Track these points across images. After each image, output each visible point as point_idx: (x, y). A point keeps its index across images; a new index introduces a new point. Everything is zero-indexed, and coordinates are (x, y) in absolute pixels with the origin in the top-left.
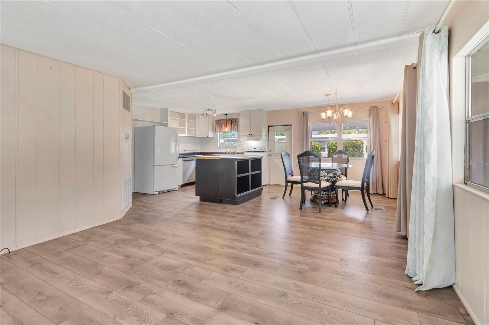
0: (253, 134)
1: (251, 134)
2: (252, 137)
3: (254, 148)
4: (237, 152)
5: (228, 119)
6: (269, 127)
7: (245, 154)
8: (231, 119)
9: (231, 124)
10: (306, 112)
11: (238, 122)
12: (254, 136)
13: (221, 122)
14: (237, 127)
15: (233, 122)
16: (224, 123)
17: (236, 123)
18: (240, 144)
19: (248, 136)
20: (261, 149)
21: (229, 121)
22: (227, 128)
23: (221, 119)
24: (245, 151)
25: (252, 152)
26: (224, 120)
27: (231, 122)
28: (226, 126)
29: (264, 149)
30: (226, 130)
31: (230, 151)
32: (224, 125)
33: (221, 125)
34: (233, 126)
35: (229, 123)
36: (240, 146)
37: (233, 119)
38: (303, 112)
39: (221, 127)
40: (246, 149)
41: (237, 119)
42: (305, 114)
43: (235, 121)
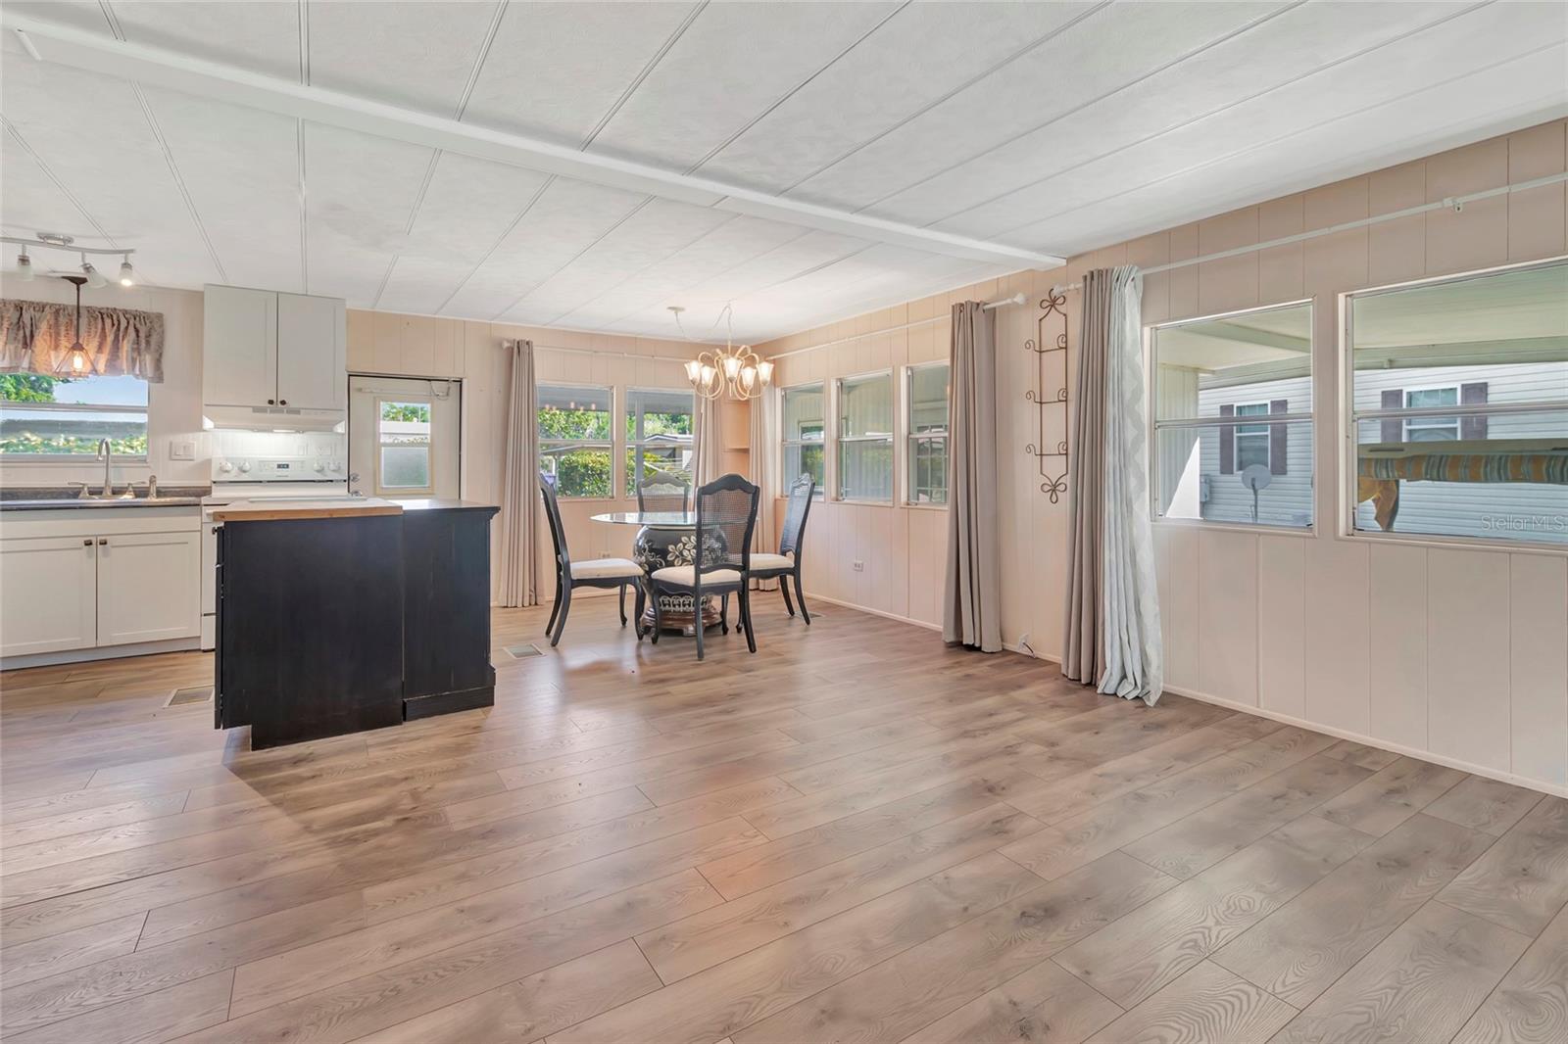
0: (292, 404)
1: (283, 403)
2: (285, 416)
3: (279, 466)
4: (161, 482)
5: (89, 309)
6: (350, 376)
7: (218, 493)
8: (115, 309)
9: (110, 338)
10: (528, 343)
11: (163, 332)
12: (297, 412)
13: (18, 314)
14: (157, 356)
15: (127, 328)
16: (52, 322)
17: (148, 336)
18: (171, 444)
19: (256, 410)
20: (318, 471)
21: (102, 318)
22: (77, 353)
23: (22, 301)
24: (214, 482)
25: (261, 482)
26: (58, 311)
27: (113, 325)
28: (78, 342)
29: (326, 469)
30: (72, 366)
31: (106, 481)
32: (58, 334)
33: (21, 332)
34: (127, 351)
35: (99, 330)
36: (170, 456)
37: (125, 312)
38: (518, 343)
39: (20, 346)
40: (227, 471)
41: (160, 316)
42: (524, 349)
43: (141, 324)
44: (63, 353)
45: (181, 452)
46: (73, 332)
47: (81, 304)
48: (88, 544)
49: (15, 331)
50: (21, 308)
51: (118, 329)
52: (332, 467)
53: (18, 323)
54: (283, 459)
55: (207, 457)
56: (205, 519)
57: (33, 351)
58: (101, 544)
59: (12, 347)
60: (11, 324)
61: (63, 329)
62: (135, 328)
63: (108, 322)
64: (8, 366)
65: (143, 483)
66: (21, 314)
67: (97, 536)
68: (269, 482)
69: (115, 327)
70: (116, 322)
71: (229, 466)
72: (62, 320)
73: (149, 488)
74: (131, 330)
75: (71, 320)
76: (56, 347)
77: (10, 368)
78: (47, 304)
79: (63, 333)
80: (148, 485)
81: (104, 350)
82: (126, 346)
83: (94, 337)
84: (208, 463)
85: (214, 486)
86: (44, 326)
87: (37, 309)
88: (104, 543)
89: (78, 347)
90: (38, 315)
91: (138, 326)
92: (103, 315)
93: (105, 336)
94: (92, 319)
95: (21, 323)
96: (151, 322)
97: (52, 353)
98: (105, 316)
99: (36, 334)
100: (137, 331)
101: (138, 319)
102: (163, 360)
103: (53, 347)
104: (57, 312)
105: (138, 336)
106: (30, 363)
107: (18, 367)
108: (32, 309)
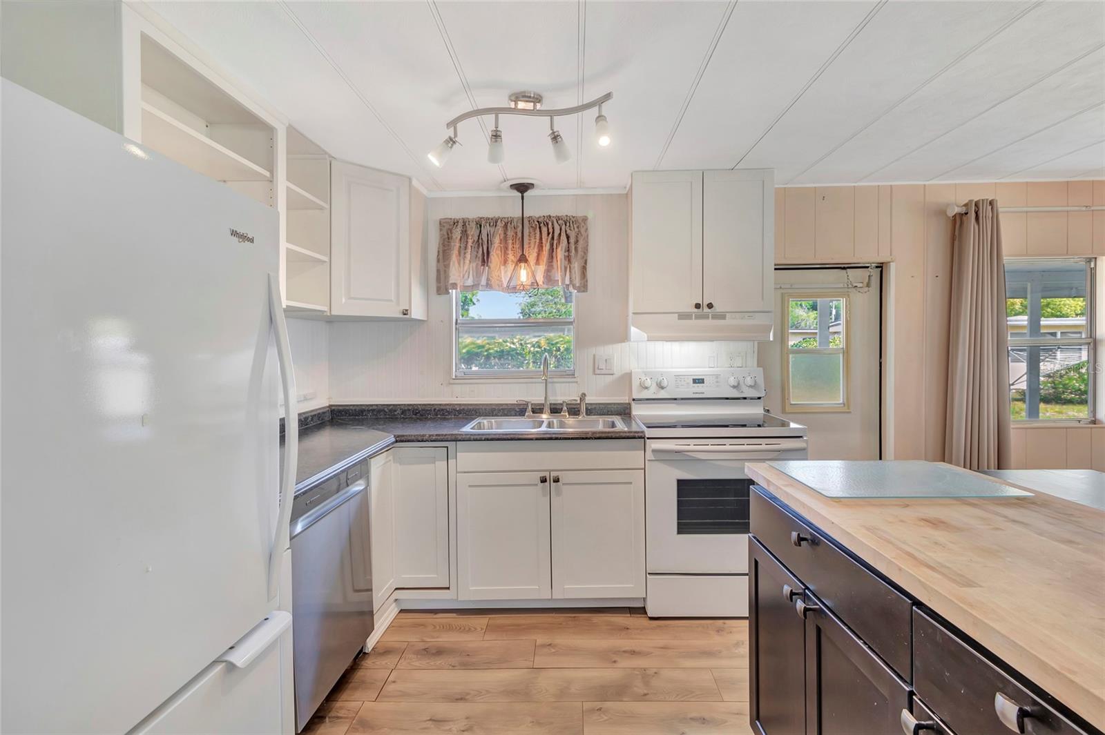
0: (718, 308)
1: (710, 306)
2: (710, 322)
3: (695, 381)
4: (590, 399)
8: (550, 216)
9: (547, 247)
10: (991, 203)
11: (588, 236)
12: (722, 316)
13: (478, 232)
14: (583, 264)
15: (560, 234)
16: (502, 236)
17: (577, 242)
18: (594, 356)
19: (683, 316)
20: (734, 387)
21: (540, 228)
22: (523, 265)
23: (481, 218)
24: (634, 400)
25: (676, 399)
26: (507, 223)
27: (549, 234)
28: (523, 254)
29: (741, 383)
30: (519, 279)
31: (546, 398)
32: (506, 248)
33: (481, 249)
34: (561, 260)
35: (538, 241)
36: (594, 370)
37: (558, 219)
38: (976, 205)
39: (480, 263)
40: (646, 388)
41: (585, 219)
42: (986, 211)
43: (570, 230)
44: (511, 267)
45: (602, 366)
46: (517, 245)
47: (525, 216)
48: (543, 480)
49: (476, 249)
50: (481, 226)
51: (553, 238)
52: (749, 381)
53: (478, 241)
54: (698, 372)
55: (628, 371)
56: (649, 455)
57: (489, 268)
58: (554, 482)
59: (474, 265)
60: (474, 241)
61: (510, 242)
62: (567, 235)
63: (544, 230)
64: (472, 284)
65: (576, 400)
66: (480, 232)
67: (550, 471)
68: (682, 399)
69: (550, 235)
70: (551, 230)
71: (648, 383)
72: (510, 233)
73: (580, 404)
74: (564, 237)
75: (516, 233)
76: (505, 262)
77: (473, 286)
78: (499, 218)
79: (510, 246)
80: (579, 402)
81: (541, 262)
82: (560, 253)
83: (534, 248)
84: (628, 376)
85: (634, 405)
86: (497, 241)
87: (492, 224)
88: (557, 480)
89: (523, 259)
90: (492, 230)
91: (568, 231)
92: (542, 224)
93: (542, 247)
94: (531, 229)
95: (480, 241)
96: (578, 227)
97: (502, 267)
98: (542, 225)
99: (491, 250)
100: (568, 237)
101: (568, 224)
102: (588, 267)
103: (502, 262)
104: (506, 225)
105: (568, 243)
106: (488, 279)
107: (479, 284)
108: (488, 225)
